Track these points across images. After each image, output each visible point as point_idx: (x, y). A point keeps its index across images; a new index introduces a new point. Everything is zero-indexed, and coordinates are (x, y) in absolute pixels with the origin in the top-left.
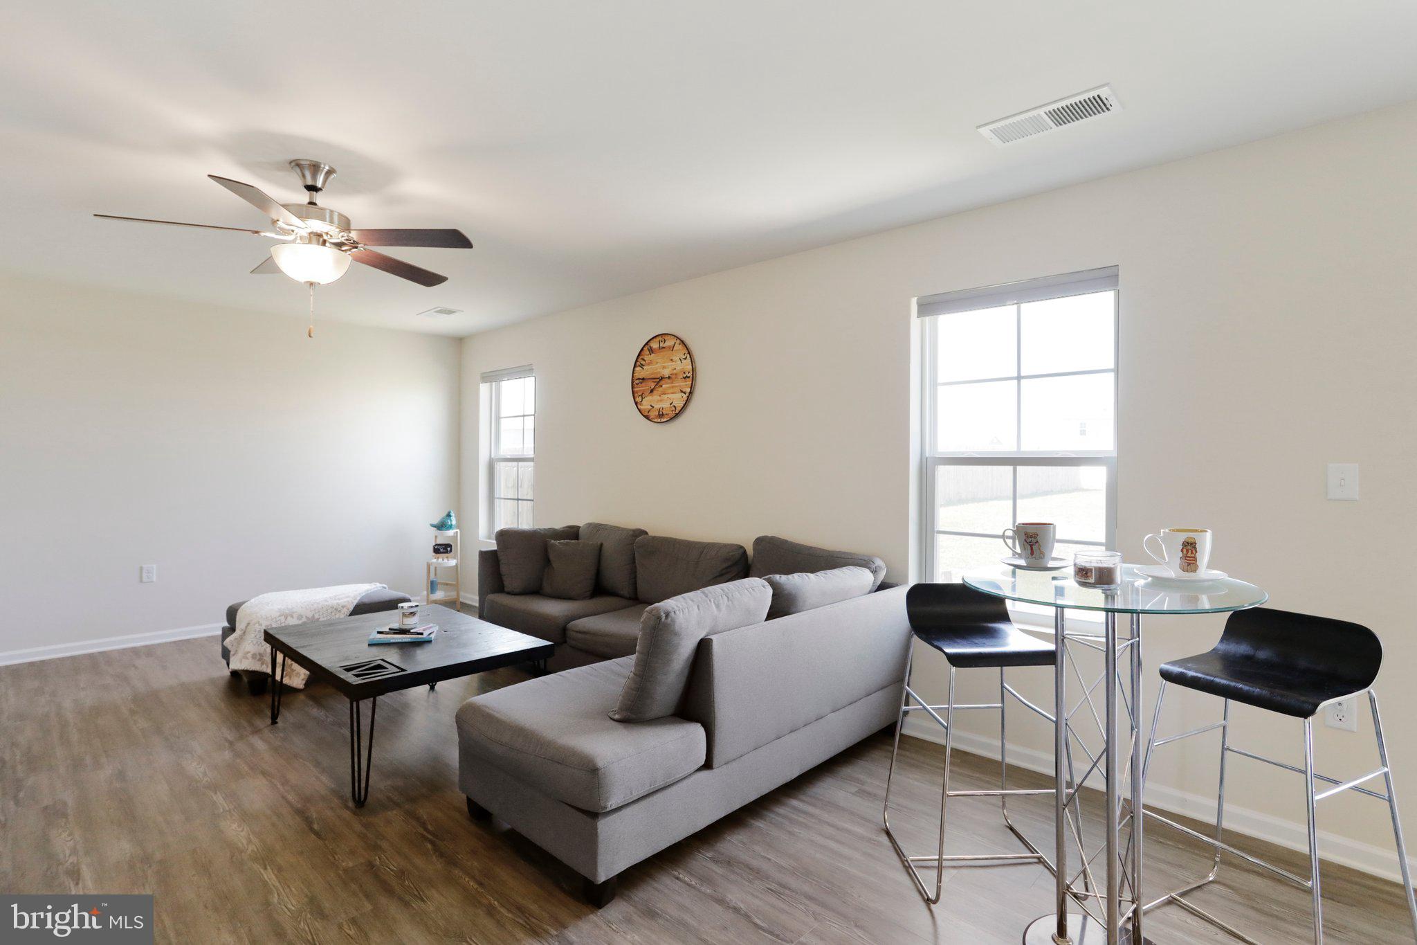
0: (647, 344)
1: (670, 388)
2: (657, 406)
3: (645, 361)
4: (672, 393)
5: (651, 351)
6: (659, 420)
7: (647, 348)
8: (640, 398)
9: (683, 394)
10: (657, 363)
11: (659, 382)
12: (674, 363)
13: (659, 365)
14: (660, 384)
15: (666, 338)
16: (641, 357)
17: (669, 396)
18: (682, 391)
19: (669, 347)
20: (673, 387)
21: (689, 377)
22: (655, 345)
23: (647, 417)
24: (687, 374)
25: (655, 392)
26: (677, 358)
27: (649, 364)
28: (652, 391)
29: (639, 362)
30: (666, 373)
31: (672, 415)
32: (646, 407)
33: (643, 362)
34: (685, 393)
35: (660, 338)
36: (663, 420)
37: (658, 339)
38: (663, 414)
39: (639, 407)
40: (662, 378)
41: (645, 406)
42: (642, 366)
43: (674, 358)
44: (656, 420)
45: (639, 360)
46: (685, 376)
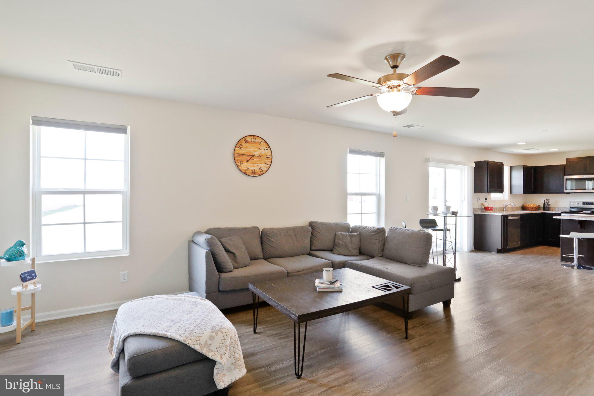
0: (244, 137)
1: (259, 161)
2: (251, 168)
3: (242, 145)
4: (261, 164)
5: (246, 142)
6: (253, 175)
7: (244, 139)
8: (240, 164)
9: (266, 165)
10: (250, 148)
11: (252, 157)
12: (261, 150)
13: (251, 149)
14: (253, 158)
15: (256, 138)
16: (239, 143)
17: (258, 165)
18: (266, 164)
19: (258, 142)
20: (260, 161)
21: (269, 158)
22: (249, 139)
23: (245, 173)
24: (268, 156)
25: (249, 162)
26: (263, 149)
27: (245, 148)
28: (248, 161)
29: (238, 145)
30: (256, 154)
31: (260, 173)
32: (244, 168)
33: (241, 146)
34: (267, 165)
35: (252, 137)
36: (255, 175)
37: (251, 137)
38: (255, 173)
39: (239, 168)
40: (253, 156)
41: (244, 166)
42: (240, 148)
43: (261, 148)
44: (251, 175)
45: (238, 144)
46: (267, 157)
